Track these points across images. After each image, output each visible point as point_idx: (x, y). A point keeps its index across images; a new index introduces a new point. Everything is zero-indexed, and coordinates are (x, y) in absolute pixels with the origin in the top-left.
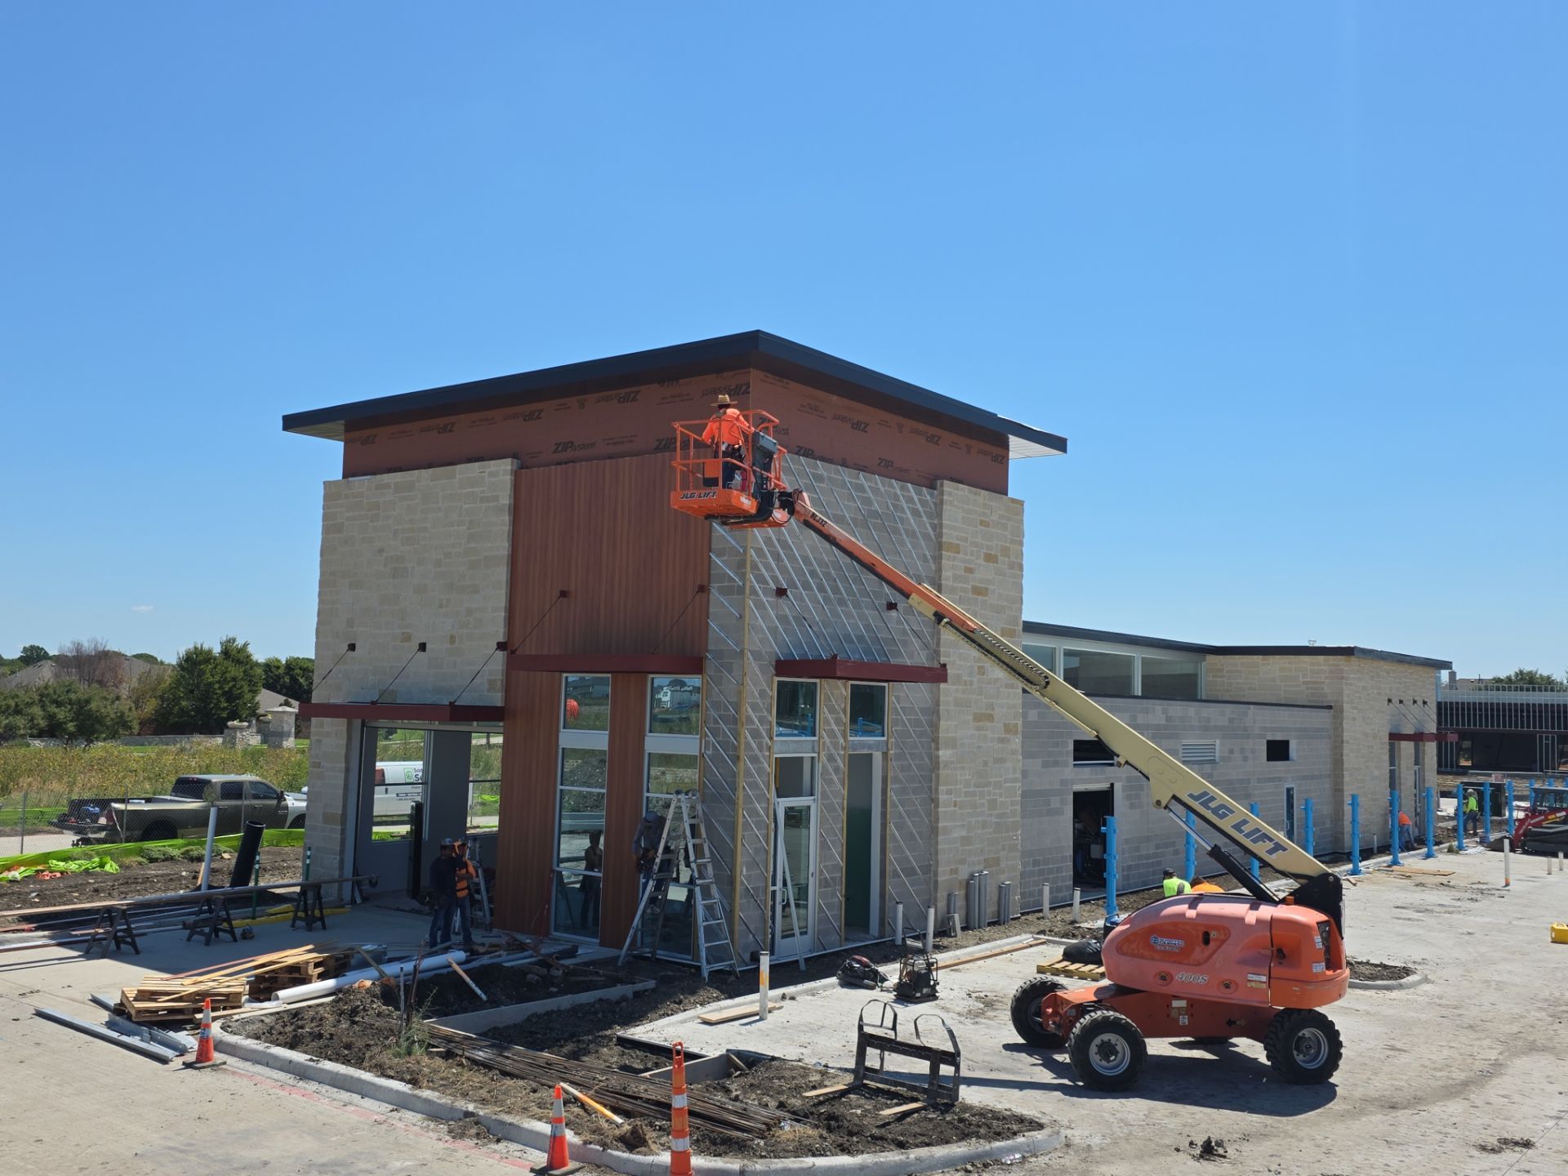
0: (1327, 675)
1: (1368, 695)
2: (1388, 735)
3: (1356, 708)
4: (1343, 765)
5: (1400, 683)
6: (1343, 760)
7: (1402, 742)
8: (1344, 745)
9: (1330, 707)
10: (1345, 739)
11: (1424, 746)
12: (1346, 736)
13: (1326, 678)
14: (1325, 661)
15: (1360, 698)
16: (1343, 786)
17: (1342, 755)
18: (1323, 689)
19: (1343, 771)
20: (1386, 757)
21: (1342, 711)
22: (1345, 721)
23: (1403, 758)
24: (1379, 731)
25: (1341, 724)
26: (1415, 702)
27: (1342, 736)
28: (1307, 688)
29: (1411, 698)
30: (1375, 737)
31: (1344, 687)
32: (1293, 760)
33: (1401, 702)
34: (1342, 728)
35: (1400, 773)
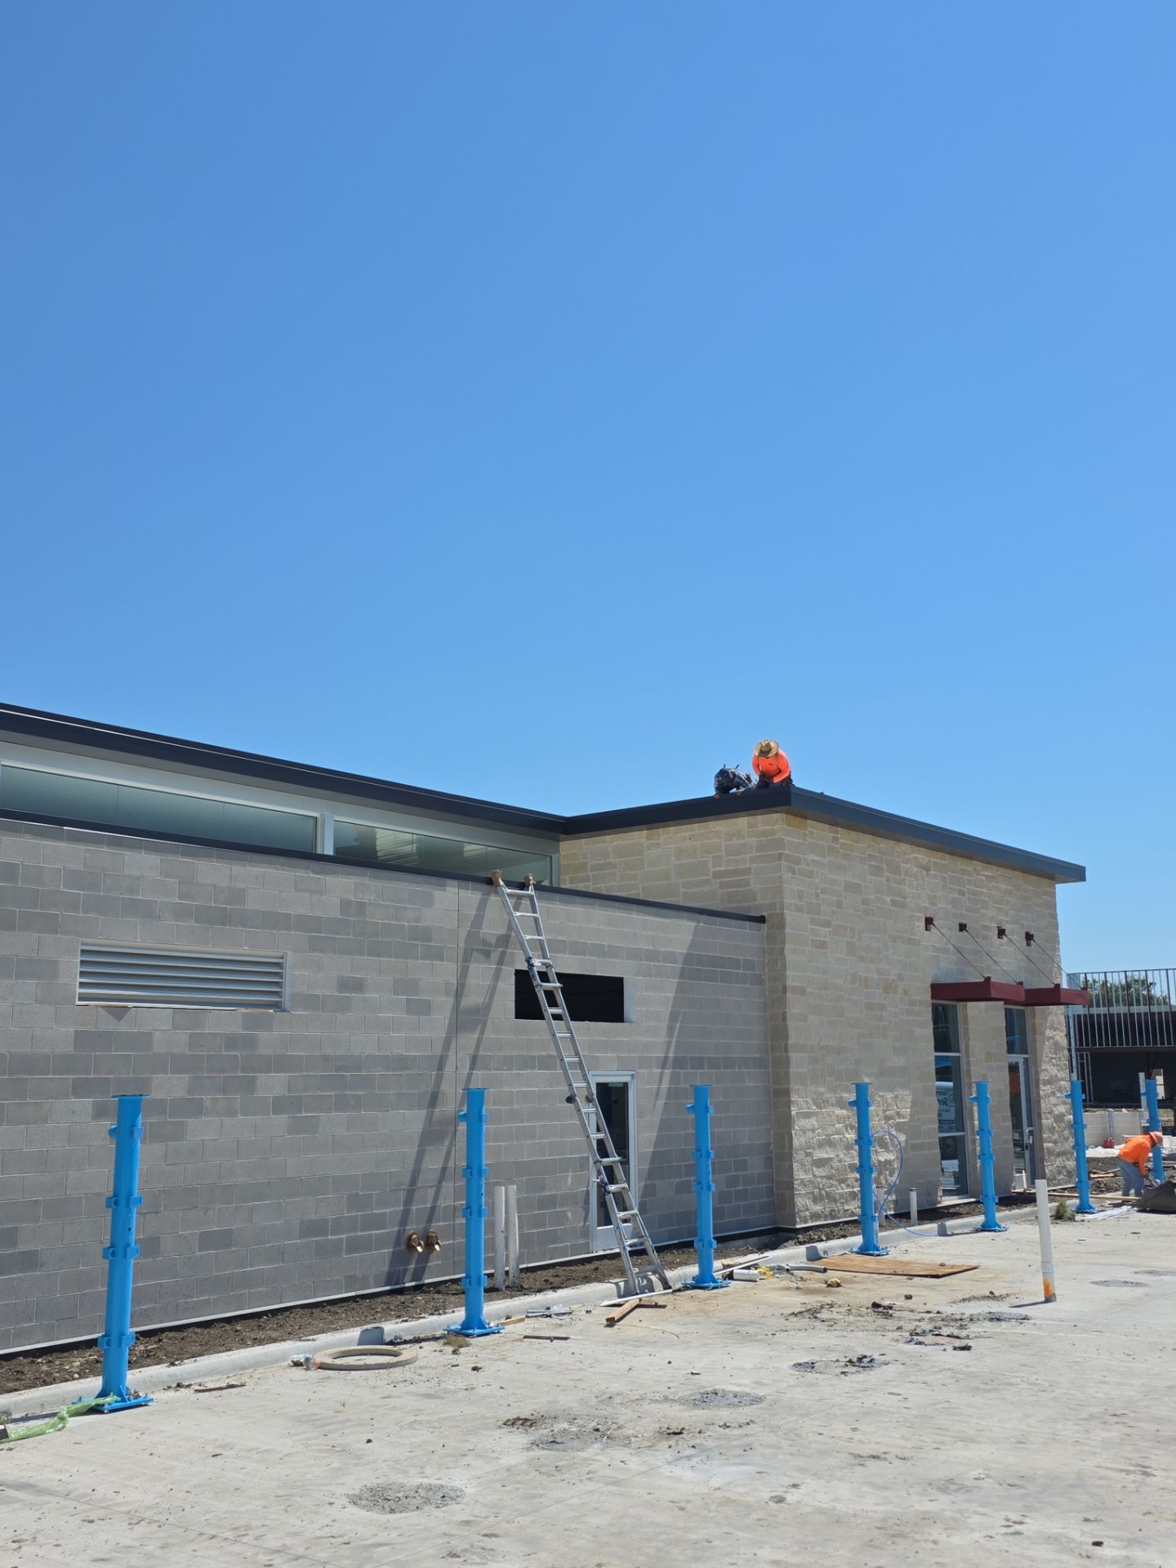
0: (755, 853)
1: (865, 902)
2: (929, 985)
3: (827, 924)
4: (787, 1037)
5: (962, 893)
6: (785, 1029)
7: (970, 1004)
8: (788, 995)
9: (761, 920)
10: (789, 983)
11: (1034, 1016)
12: (793, 978)
13: (753, 860)
14: (750, 826)
15: (840, 905)
16: (789, 1084)
17: (784, 1019)
18: (747, 884)
19: (787, 1051)
20: (925, 1033)
21: (782, 926)
22: (788, 947)
23: (972, 1036)
24: (900, 977)
25: (782, 951)
26: (1001, 933)
27: (783, 977)
28: (722, 886)
29: (994, 925)
30: (888, 988)
31: (787, 876)
32: (631, 1022)
33: (962, 927)
34: (784, 959)
35: (968, 1063)
